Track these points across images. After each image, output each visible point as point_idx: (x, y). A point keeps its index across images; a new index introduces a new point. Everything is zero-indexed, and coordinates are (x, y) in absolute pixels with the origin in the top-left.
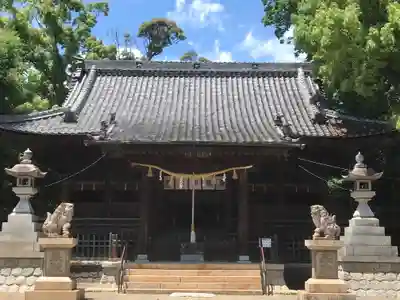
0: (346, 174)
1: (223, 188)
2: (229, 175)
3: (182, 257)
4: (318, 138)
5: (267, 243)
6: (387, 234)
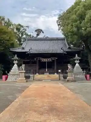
0: (74, 58)
3: (45, 74)
4: (69, 52)
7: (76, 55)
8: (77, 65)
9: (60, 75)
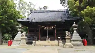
0: (72, 26)
1: (52, 29)
2: (53, 27)
3: (46, 40)
4: (68, 21)
5: (59, 38)
6: (78, 34)
7: (74, 23)
8: (75, 32)
9: (59, 41)
